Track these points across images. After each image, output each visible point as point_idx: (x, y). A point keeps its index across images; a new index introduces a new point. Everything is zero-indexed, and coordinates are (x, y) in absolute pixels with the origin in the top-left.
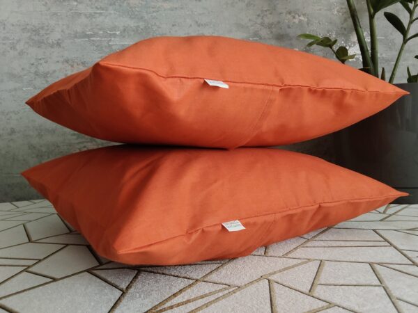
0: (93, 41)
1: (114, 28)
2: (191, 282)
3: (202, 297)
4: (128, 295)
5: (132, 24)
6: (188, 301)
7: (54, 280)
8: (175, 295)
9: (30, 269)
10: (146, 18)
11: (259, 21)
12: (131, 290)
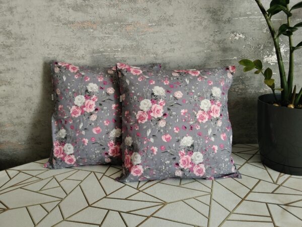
0: (104, 55)
1: (117, 46)
5: (128, 43)
10: (137, 39)
11: (212, 38)
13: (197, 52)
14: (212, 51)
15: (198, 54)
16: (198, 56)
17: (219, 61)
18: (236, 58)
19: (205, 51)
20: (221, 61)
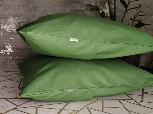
13: (59, 2)
14: (68, 2)
15: (60, 3)
16: (60, 4)
17: (73, 10)
18: (84, 9)
19: (64, 2)
20: (74, 10)
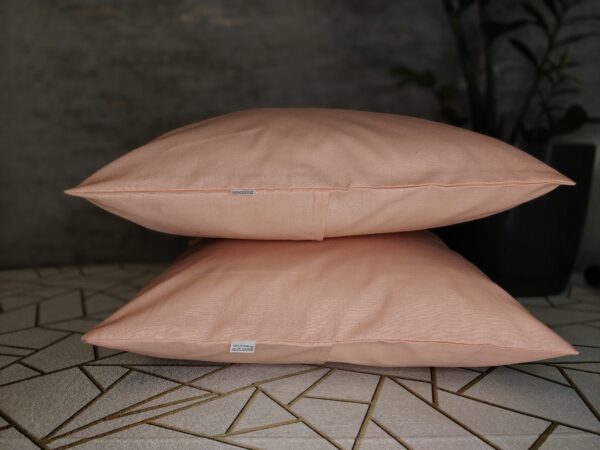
2: (177, 385)
3: (175, 403)
4: (105, 396)
6: (160, 406)
7: (43, 374)
8: (150, 399)
9: (24, 361)
12: (111, 391)
